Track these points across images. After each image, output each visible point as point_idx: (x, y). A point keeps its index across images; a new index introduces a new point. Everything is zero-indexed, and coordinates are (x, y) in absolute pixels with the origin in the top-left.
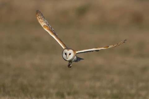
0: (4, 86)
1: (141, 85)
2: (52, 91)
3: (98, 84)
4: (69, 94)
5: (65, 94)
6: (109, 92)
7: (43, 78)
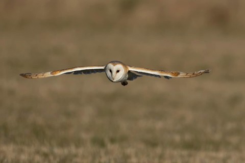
0: (5, 128)
1: (230, 126)
2: (84, 136)
3: (159, 125)
4: (113, 141)
5: (107, 140)
6: (177, 138)
7: (68, 114)
